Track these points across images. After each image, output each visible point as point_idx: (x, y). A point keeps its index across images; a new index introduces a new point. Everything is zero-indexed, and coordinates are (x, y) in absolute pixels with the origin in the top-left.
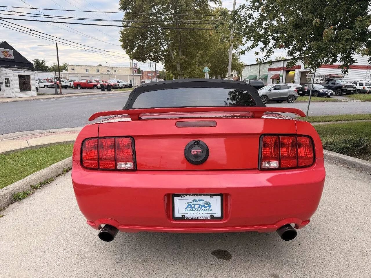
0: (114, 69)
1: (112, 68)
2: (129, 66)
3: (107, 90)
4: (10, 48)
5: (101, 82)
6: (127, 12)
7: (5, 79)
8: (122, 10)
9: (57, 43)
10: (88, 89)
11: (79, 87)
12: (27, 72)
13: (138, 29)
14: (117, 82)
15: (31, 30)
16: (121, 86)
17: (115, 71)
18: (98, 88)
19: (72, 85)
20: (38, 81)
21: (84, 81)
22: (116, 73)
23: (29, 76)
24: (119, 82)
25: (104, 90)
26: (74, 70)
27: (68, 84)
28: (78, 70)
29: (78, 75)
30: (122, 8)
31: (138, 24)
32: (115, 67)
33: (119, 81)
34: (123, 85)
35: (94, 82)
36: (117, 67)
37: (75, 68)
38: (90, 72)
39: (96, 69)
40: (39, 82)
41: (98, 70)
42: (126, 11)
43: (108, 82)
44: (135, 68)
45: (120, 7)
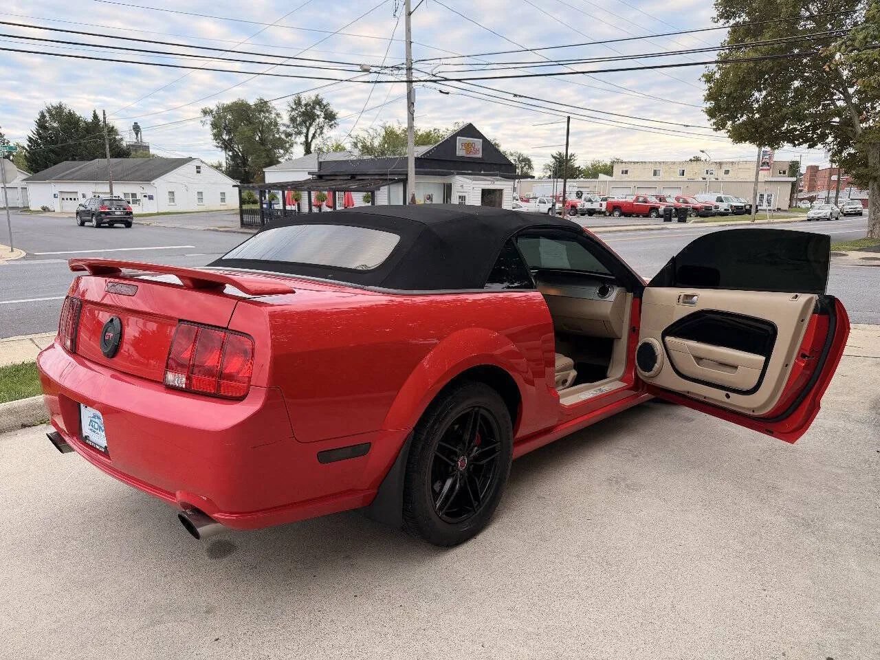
0: (725, 168)
1: (721, 164)
2: (755, 159)
3: (676, 219)
4: (477, 134)
5: (671, 201)
6: (737, 24)
7: (460, 197)
8: (722, 21)
9: (569, 118)
10: (638, 216)
11: (617, 213)
12: (498, 183)
13: (752, 65)
14: (717, 201)
15: (515, 95)
16: (722, 210)
17: (727, 172)
18: (659, 216)
19: (604, 209)
20: (538, 200)
21: (630, 199)
22: (727, 178)
23: (501, 191)
24: (722, 201)
25: (670, 220)
26: (626, 172)
27: (596, 206)
28: (636, 174)
29: (632, 185)
30: (721, 16)
31: (756, 51)
32: (727, 163)
33: (723, 196)
34: (731, 206)
35: (653, 201)
36: (732, 163)
37: (630, 168)
38: (662, 176)
39: (678, 170)
40: (540, 202)
41: (683, 171)
42: (732, 22)
43: (690, 200)
44: (764, 163)
45: (715, 13)
